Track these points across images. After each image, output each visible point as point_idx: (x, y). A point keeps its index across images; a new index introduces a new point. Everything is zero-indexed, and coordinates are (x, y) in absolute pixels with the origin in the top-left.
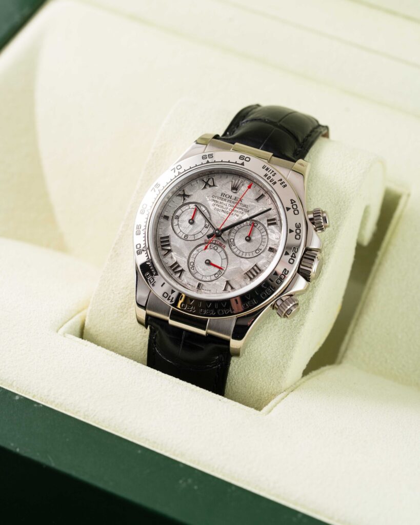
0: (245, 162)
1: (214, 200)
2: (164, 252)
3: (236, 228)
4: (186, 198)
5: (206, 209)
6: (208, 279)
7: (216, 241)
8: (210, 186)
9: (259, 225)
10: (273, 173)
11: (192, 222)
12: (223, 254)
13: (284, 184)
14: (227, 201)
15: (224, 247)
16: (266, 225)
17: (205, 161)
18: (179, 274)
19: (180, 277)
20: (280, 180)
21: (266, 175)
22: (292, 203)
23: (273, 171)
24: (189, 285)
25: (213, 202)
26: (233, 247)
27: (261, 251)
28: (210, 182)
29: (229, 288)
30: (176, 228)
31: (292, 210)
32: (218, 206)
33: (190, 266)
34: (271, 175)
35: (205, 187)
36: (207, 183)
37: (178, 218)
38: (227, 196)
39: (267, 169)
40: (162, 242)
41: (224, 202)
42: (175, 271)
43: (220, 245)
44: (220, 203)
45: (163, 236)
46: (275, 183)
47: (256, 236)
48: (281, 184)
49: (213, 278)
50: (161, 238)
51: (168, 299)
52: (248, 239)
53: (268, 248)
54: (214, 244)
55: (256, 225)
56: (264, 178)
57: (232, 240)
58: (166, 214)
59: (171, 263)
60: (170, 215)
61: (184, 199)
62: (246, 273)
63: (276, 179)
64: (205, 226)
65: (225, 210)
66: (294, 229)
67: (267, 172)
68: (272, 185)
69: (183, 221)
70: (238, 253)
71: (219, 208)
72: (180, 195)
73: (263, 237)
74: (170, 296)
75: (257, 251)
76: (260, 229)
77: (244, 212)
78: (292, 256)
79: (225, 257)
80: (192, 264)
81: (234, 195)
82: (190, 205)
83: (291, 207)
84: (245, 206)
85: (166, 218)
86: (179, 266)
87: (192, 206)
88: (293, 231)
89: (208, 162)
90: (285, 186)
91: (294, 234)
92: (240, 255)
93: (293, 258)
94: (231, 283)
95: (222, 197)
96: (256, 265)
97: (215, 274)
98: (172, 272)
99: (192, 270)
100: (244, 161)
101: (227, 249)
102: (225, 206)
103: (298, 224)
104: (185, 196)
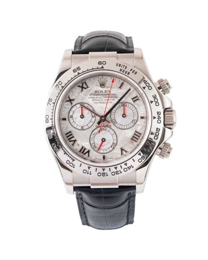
0: (104, 66)
1: (91, 97)
2: (72, 143)
3: (113, 111)
4: (72, 102)
5: (89, 105)
6: (108, 150)
7: (103, 124)
8: (85, 88)
9: (128, 104)
10: (125, 67)
11: (82, 116)
12: (111, 131)
13: (135, 72)
14: (100, 95)
15: (110, 126)
16: (133, 103)
17: (76, 74)
18: (87, 154)
19: (89, 156)
20: (131, 70)
21: (121, 70)
22: (145, 83)
23: (124, 66)
24: (97, 159)
25: (92, 99)
26: (116, 125)
27: (135, 121)
28: (84, 86)
29: (124, 152)
30: (73, 124)
31: (147, 88)
32: (96, 100)
33: (93, 146)
34: (124, 69)
35: (82, 90)
36: (82, 87)
37: (72, 117)
38: (100, 92)
39: (120, 65)
40: (68, 137)
41: (99, 96)
42: (84, 152)
43: (107, 126)
44: (97, 98)
45: (66, 133)
46: (129, 73)
47: (128, 112)
48: (133, 72)
49: (111, 149)
50: (66, 134)
51: (88, 173)
52: (124, 116)
53: (140, 117)
54: (103, 126)
55: (125, 105)
56: (120, 72)
57: (114, 120)
58: (63, 117)
59: (79, 148)
60: (66, 116)
61: (71, 103)
62: (132, 139)
63: (128, 70)
64: (92, 117)
65: (101, 102)
66: (153, 100)
67: (120, 68)
68: (128, 75)
69: (76, 118)
70: (121, 127)
71: (97, 102)
72: (67, 101)
73: (134, 111)
74: (88, 171)
75: (133, 122)
76: (129, 106)
77: (115, 99)
78: (158, 118)
79: (113, 133)
80: (93, 144)
81: (103, 89)
82: (77, 105)
83: (146, 86)
84: (113, 94)
85: (64, 119)
86: (85, 149)
87: (78, 106)
88: (153, 102)
89: (79, 73)
90: (136, 73)
91: (154, 103)
92: (123, 128)
93: (159, 119)
94: (124, 148)
95: (96, 93)
96: (136, 132)
97: (111, 146)
98: (82, 154)
99: (95, 149)
100: (102, 65)
101: (113, 127)
102: (100, 99)
103: (154, 95)
104: (70, 101)
